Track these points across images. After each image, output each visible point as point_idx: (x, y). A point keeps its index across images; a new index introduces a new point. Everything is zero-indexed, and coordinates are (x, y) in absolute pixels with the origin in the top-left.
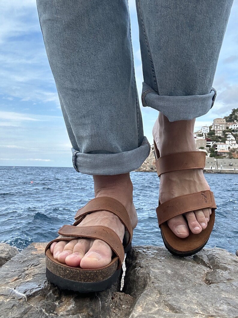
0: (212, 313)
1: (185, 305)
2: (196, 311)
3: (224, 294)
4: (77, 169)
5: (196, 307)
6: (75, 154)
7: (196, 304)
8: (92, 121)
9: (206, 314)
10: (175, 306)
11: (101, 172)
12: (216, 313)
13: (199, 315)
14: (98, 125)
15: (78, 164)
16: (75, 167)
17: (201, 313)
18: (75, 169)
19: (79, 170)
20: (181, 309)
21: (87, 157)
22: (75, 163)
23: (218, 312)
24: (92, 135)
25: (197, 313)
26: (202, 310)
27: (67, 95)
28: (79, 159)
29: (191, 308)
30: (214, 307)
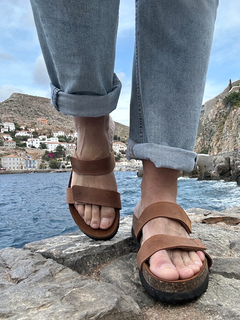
0: (42, 303)
1: (12, 307)
2: (27, 307)
3: (40, 284)
4: (57, 108)
5: (23, 304)
6: (57, 92)
7: (22, 302)
8: (83, 61)
9: (37, 306)
10: (4, 311)
11: (85, 114)
12: (45, 301)
13: (31, 310)
14: (89, 66)
15: (59, 103)
16: (56, 106)
17: (32, 307)
18: (56, 108)
19: (60, 110)
20: (12, 311)
21: (71, 98)
22: (56, 103)
23: (47, 300)
24: (80, 77)
25: (29, 309)
26: (32, 304)
27: (55, 27)
28: (61, 98)
29: (20, 307)
30: (41, 298)
